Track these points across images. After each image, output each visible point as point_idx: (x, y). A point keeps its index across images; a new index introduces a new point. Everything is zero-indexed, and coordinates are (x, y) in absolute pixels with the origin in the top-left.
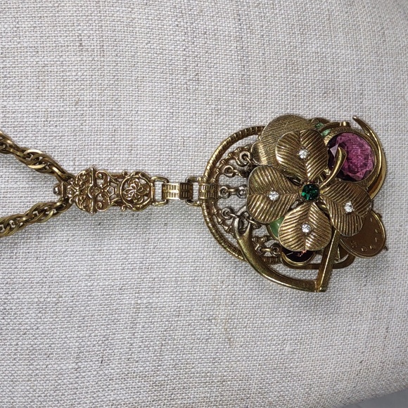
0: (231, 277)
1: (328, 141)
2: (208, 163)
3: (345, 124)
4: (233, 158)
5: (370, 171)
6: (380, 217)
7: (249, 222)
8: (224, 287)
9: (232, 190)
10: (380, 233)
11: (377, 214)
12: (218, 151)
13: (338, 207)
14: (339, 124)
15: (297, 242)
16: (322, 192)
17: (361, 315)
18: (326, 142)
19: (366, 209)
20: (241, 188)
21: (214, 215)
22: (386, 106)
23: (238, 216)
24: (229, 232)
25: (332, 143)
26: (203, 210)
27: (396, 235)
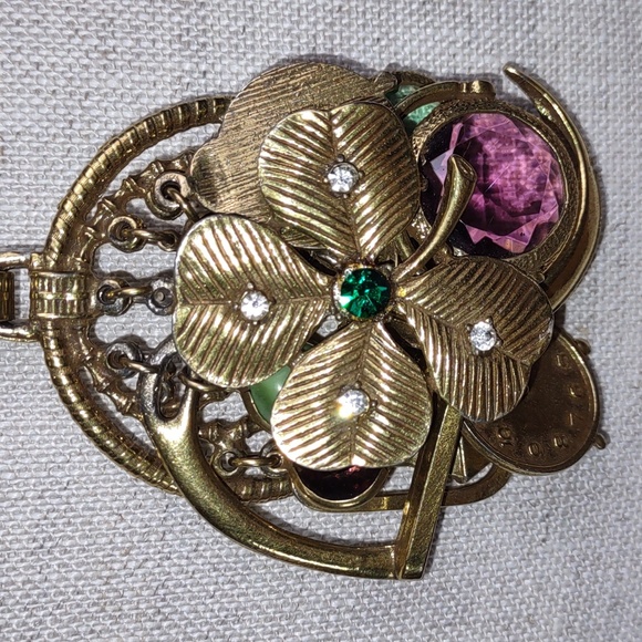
0: (153, 538)
1: (424, 139)
2: (61, 209)
3: (476, 87)
4: (138, 194)
5: (550, 224)
6: (585, 349)
7: (188, 387)
8: (132, 565)
9: (132, 291)
10: (584, 396)
11: (575, 343)
12: (90, 172)
13: (450, 337)
14: (458, 86)
15: (329, 444)
16: (402, 292)
17: (532, 624)
18: (420, 141)
19: (537, 337)
20: (156, 286)
21: (84, 363)
22: (602, 38)
23: (154, 369)
24: (129, 413)
25: (437, 145)
26: (47, 351)
27: (629, 397)
